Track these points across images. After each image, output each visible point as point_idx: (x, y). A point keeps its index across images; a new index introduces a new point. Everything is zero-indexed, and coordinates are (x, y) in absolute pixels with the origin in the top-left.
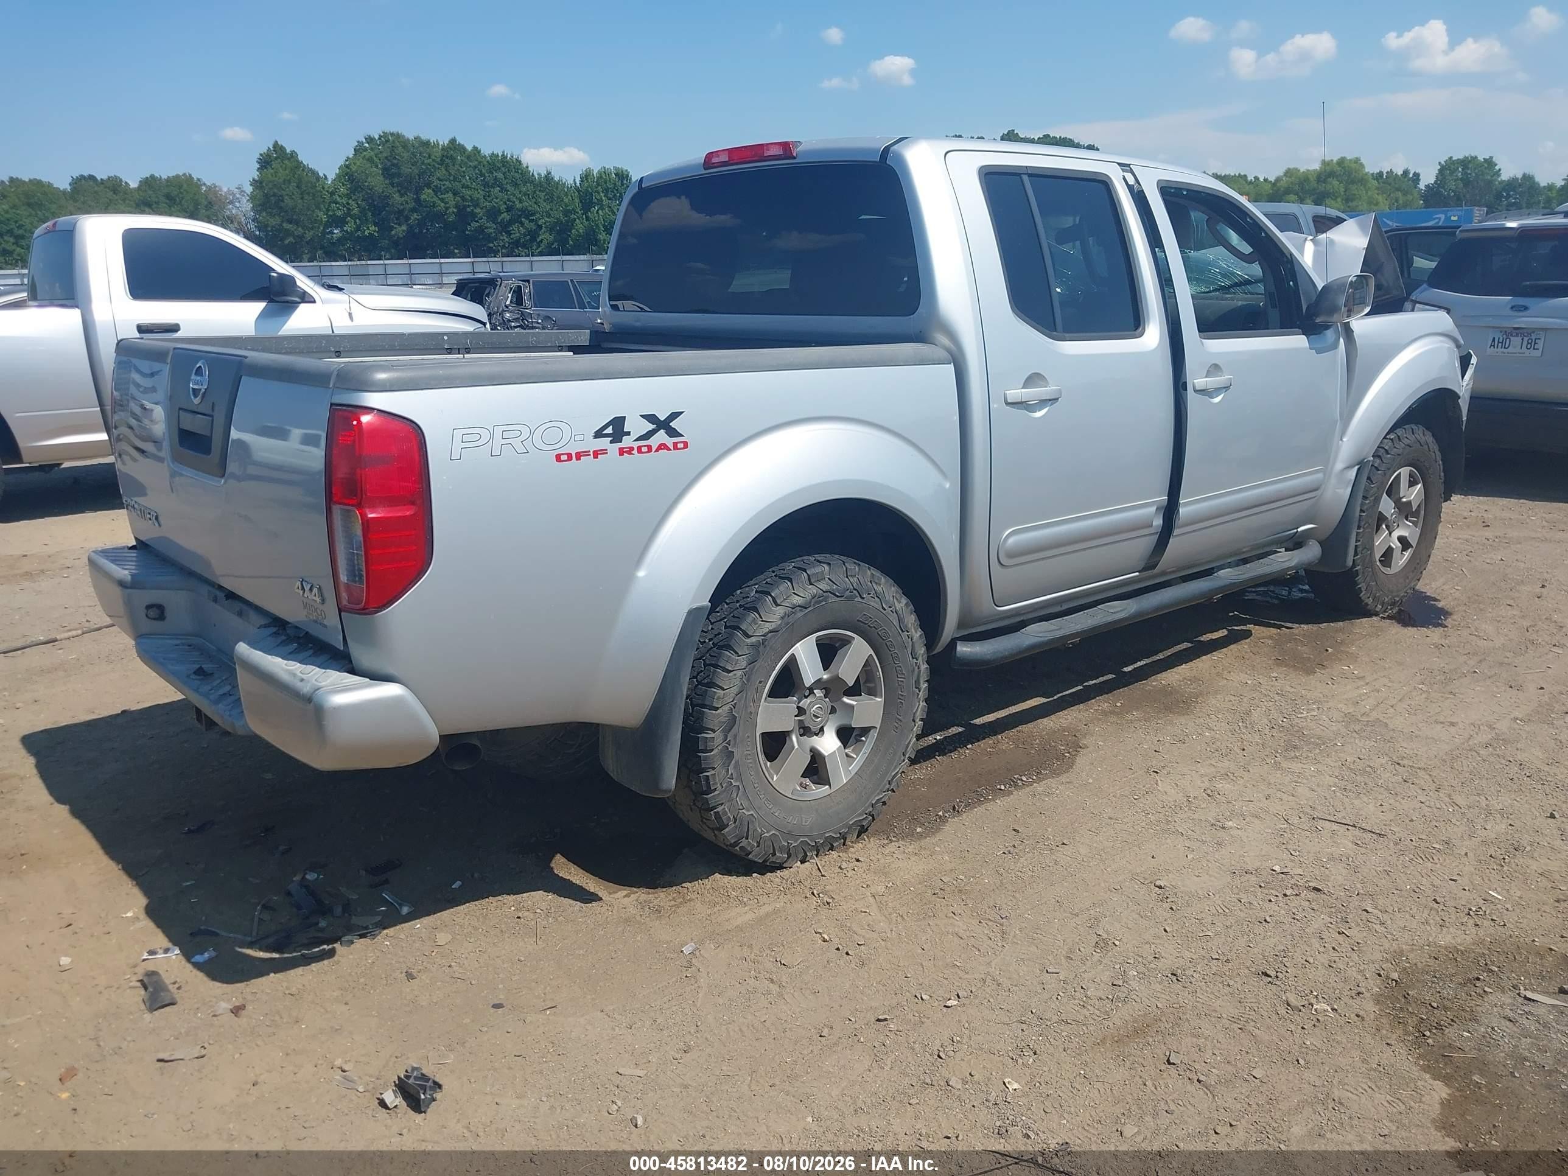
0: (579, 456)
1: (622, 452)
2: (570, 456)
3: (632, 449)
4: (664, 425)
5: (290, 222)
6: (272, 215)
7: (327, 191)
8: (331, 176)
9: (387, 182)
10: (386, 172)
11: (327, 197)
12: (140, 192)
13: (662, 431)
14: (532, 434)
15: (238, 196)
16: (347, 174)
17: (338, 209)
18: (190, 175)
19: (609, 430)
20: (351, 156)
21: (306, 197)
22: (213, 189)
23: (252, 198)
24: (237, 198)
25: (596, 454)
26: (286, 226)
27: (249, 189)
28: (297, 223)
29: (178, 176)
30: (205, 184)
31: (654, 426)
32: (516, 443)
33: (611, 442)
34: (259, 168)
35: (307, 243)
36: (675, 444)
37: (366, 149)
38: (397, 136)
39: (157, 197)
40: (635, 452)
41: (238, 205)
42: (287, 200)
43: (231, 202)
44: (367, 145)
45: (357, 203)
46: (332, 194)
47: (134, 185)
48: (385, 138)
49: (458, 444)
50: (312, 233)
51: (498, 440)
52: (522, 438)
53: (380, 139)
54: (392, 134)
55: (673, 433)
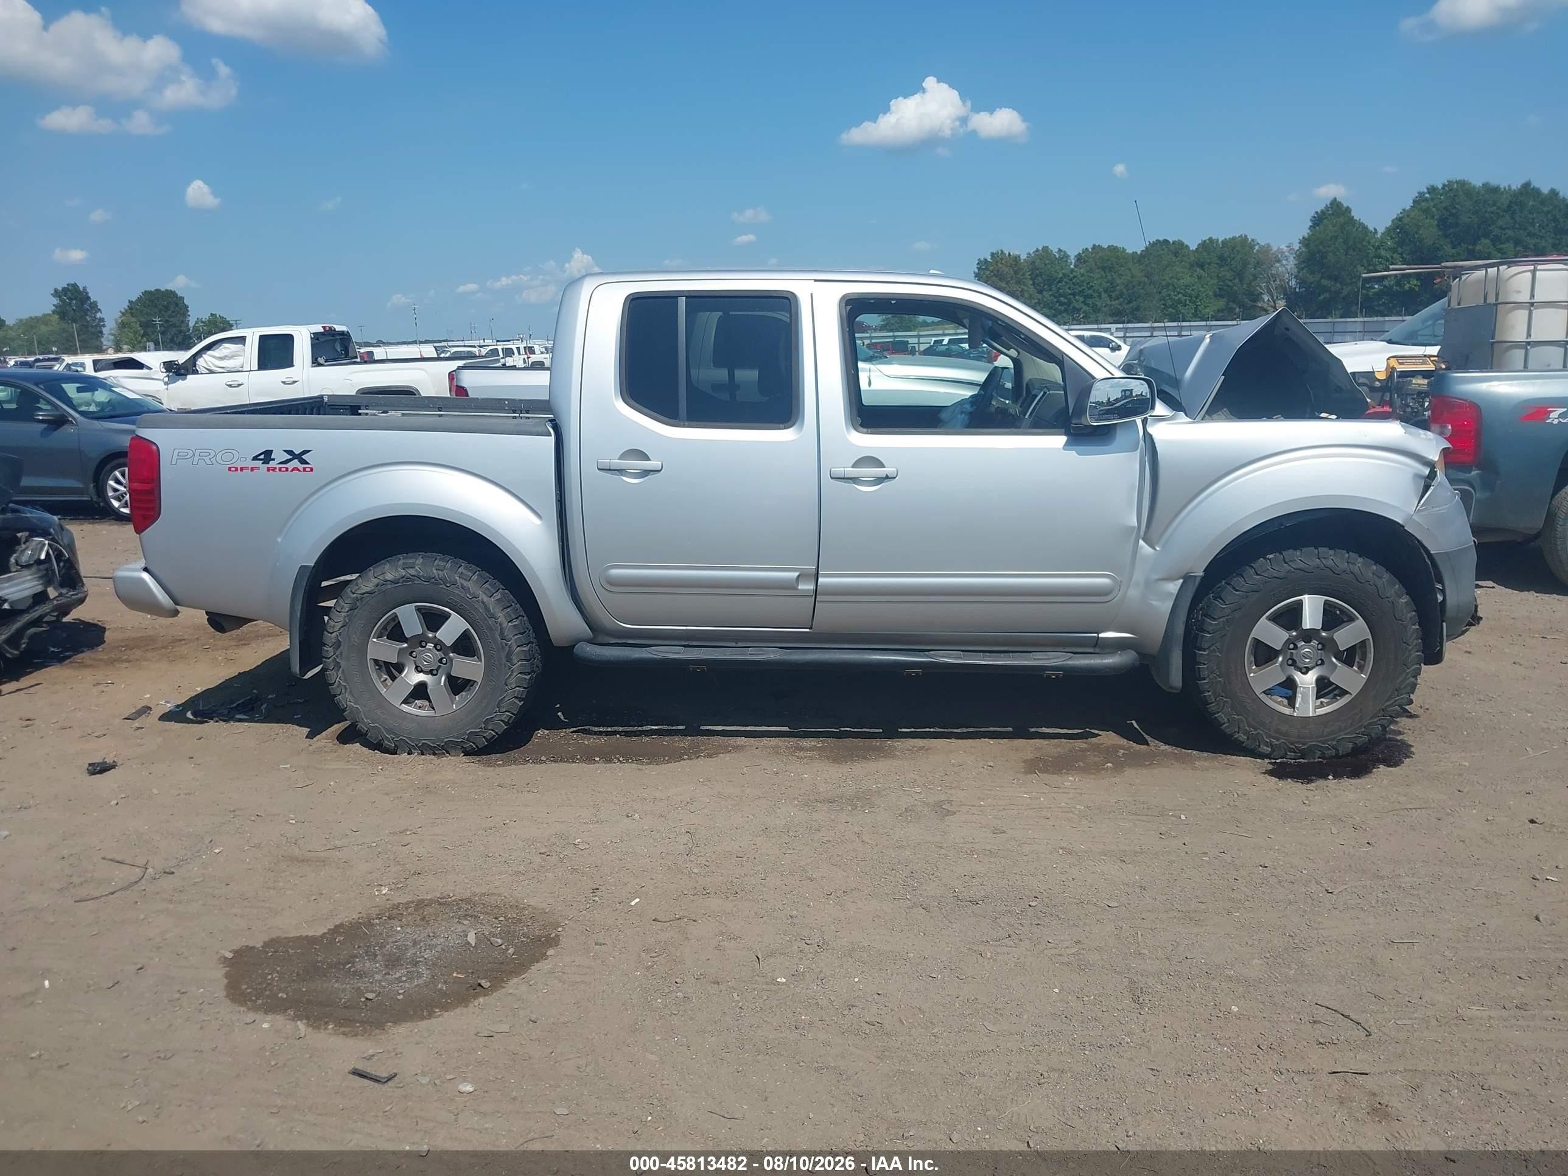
0: (242, 469)
1: (268, 469)
2: (236, 469)
3: (276, 468)
4: (299, 457)
5: (1330, 278)
6: (1313, 273)
7: (1373, 246)
8: (1381, 230)
9: (1440, 233)
10: (1443, 224)
11: (1371, 251)
12: (1196, 254)
13: (296, 460)
14: (216, 455)
15: (1287, 254)
16: (1397, 228)
17: (1380, 263)
18: (1246, 236)
19: (262, 457)
20: (1408, 208)
21: (1351, 252)
22: (1266, 250)
23: (1298, 256)
24: (1286, 256)
25: (252, 469)
26: (1324, 282)
27: (1296, 246)
28: (1336, 279)
29: (1234, 238)
30: (1258, 244)
31: (291, 457)
32: (207, 459)
33: (263, 463)
34: (1311, 226)
35: (1344, 298)
36: (304, 469)
37: (1426, 200)
38: (1462, 184)
39: (1210, 258)
40: (277, 470)
41: (1284, 262)
42: (1331, 258)
43: (1279, 261)
44: (1427, 195)
45: (1403, 258)
46: (1378, 248)
47: (1193, 247)
48: (1449, 187)
49: (175, 457)
50: (1349, 288)
51: (197, 457)
52: (210, 457)
53: (1443, 188)
54: (1457, 182)
55: (304, 462)
